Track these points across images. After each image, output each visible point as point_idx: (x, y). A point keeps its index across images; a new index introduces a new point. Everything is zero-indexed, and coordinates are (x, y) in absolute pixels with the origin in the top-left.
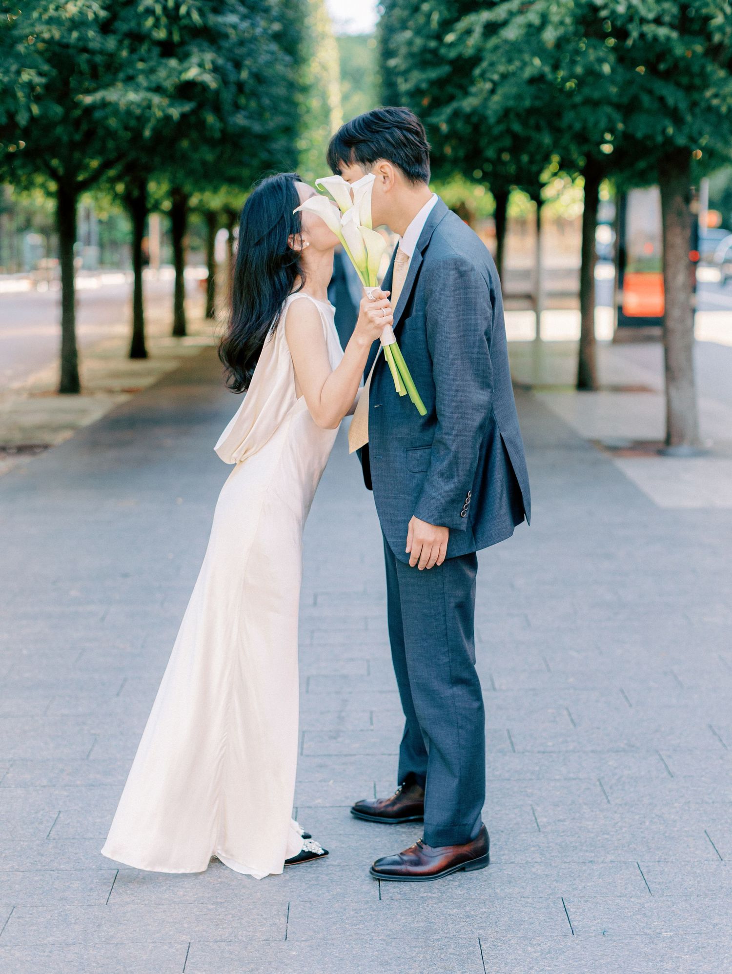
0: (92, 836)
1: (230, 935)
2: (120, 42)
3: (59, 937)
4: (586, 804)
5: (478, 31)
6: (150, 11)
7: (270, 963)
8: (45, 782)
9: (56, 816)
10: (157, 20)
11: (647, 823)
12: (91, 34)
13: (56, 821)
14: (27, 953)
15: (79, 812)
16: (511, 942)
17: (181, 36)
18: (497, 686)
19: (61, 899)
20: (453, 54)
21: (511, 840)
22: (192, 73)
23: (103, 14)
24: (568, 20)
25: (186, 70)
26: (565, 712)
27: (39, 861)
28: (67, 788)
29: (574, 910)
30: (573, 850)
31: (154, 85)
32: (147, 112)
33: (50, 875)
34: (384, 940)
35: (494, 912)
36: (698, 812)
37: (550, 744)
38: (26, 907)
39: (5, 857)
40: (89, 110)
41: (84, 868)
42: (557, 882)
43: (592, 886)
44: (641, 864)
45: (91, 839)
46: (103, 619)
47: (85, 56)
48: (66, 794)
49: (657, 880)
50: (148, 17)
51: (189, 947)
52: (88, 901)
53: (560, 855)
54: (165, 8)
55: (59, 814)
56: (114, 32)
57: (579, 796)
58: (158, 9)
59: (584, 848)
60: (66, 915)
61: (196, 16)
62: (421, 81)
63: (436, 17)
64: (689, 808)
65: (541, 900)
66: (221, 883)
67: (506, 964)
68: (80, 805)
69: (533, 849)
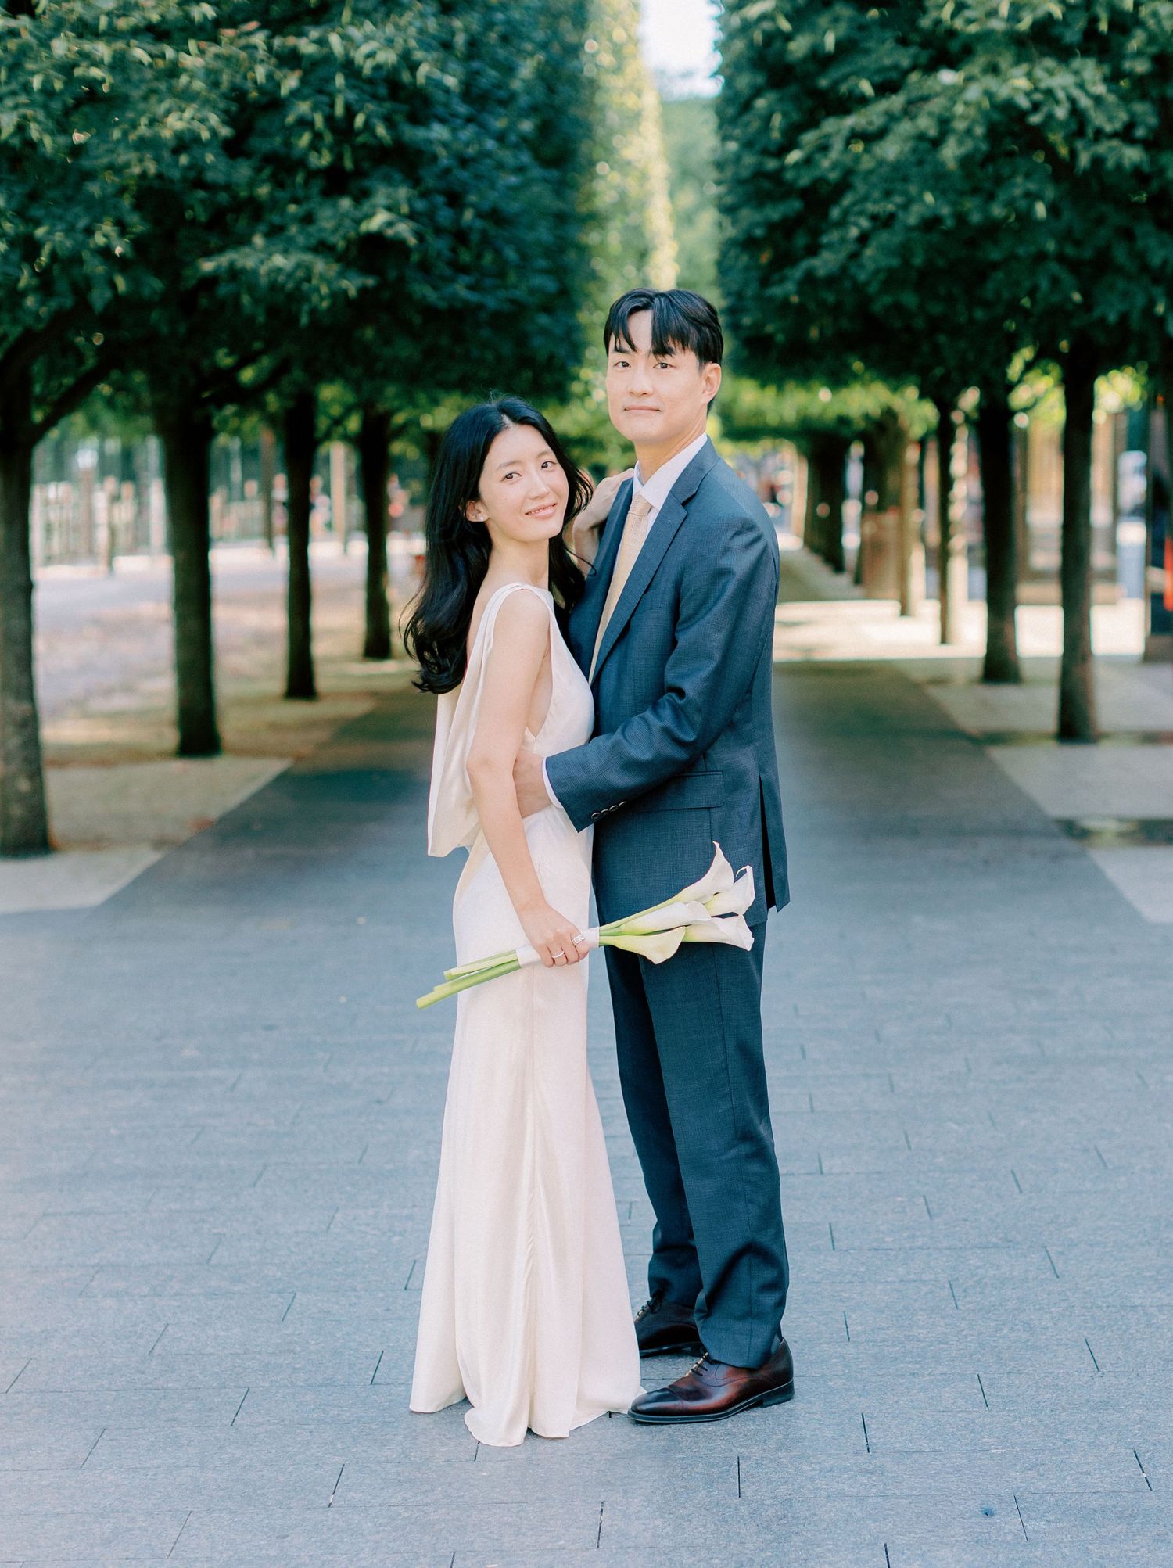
0: (212, 1351)
1: (400, 1455)
2: (258, 170)
3: (166, 1460)
4: (922, 1310)
5: (837, 145)
6: (304, 123)
7: (450, 1484)
8: (145, 1290)
9: (162, 1329)
10: (317, 136)
11: (1006, 1331)
12: (210, 158)
13: (161, 1335)
14: (123, 1476)
15: (194, 1324)
16: (782, 1460)
17: (356, 162)
18: (825, 1170)
19: (169, 1420)
20: (804, 181)
21: (806, 1351)
22: (377, 222)
23: (225, 132)
24: (979, 130)
25: (369, 216)
26: (922, 1201)
27: (139, 1379)
28: (177, 1298)
29: (876, 1426)
30: (892, 1362)
31: (313, 242)
32: (305, 286)
33: (154, 1394)
34: (608, 1460)
35: (765, 1429)
36: (1082, 1318)
37: (888, 1239)
38: (122, 1429)
39: (90, 1375)
40: (210, 282)
41: (202, 1386)
42: (860, 1396)
43: (907, 1400)
44: (983, 1376)
45: (211, 1354)
46: (233, 1087)
47: (201, 194)
48: (176, 1304)
49: (1000, 1393)
50: (305, 131)
51: (342, 1469)
52: (206, 1421)
53: (871, 1367)
54: (330, 119)
55: (166, 1328)
56: (248, 155)
57: (916, 1300)
58: (319, 120)
59: (907, 1359)
60: (177, 1437)
61: (381, 130)
62: (757, 225)
63: (777, 120)
64: (1071, 1313)
65: (832, 1417)
66: (391, 1401)
67: (770, 1483)
68: (197, 1316)
69: (835, 1360)
